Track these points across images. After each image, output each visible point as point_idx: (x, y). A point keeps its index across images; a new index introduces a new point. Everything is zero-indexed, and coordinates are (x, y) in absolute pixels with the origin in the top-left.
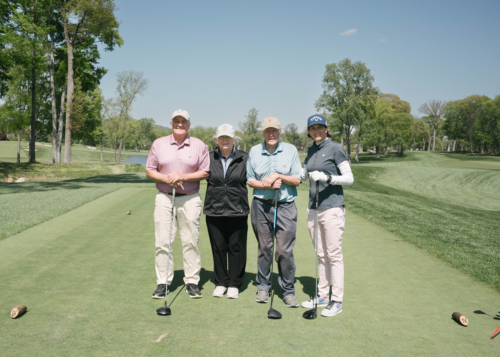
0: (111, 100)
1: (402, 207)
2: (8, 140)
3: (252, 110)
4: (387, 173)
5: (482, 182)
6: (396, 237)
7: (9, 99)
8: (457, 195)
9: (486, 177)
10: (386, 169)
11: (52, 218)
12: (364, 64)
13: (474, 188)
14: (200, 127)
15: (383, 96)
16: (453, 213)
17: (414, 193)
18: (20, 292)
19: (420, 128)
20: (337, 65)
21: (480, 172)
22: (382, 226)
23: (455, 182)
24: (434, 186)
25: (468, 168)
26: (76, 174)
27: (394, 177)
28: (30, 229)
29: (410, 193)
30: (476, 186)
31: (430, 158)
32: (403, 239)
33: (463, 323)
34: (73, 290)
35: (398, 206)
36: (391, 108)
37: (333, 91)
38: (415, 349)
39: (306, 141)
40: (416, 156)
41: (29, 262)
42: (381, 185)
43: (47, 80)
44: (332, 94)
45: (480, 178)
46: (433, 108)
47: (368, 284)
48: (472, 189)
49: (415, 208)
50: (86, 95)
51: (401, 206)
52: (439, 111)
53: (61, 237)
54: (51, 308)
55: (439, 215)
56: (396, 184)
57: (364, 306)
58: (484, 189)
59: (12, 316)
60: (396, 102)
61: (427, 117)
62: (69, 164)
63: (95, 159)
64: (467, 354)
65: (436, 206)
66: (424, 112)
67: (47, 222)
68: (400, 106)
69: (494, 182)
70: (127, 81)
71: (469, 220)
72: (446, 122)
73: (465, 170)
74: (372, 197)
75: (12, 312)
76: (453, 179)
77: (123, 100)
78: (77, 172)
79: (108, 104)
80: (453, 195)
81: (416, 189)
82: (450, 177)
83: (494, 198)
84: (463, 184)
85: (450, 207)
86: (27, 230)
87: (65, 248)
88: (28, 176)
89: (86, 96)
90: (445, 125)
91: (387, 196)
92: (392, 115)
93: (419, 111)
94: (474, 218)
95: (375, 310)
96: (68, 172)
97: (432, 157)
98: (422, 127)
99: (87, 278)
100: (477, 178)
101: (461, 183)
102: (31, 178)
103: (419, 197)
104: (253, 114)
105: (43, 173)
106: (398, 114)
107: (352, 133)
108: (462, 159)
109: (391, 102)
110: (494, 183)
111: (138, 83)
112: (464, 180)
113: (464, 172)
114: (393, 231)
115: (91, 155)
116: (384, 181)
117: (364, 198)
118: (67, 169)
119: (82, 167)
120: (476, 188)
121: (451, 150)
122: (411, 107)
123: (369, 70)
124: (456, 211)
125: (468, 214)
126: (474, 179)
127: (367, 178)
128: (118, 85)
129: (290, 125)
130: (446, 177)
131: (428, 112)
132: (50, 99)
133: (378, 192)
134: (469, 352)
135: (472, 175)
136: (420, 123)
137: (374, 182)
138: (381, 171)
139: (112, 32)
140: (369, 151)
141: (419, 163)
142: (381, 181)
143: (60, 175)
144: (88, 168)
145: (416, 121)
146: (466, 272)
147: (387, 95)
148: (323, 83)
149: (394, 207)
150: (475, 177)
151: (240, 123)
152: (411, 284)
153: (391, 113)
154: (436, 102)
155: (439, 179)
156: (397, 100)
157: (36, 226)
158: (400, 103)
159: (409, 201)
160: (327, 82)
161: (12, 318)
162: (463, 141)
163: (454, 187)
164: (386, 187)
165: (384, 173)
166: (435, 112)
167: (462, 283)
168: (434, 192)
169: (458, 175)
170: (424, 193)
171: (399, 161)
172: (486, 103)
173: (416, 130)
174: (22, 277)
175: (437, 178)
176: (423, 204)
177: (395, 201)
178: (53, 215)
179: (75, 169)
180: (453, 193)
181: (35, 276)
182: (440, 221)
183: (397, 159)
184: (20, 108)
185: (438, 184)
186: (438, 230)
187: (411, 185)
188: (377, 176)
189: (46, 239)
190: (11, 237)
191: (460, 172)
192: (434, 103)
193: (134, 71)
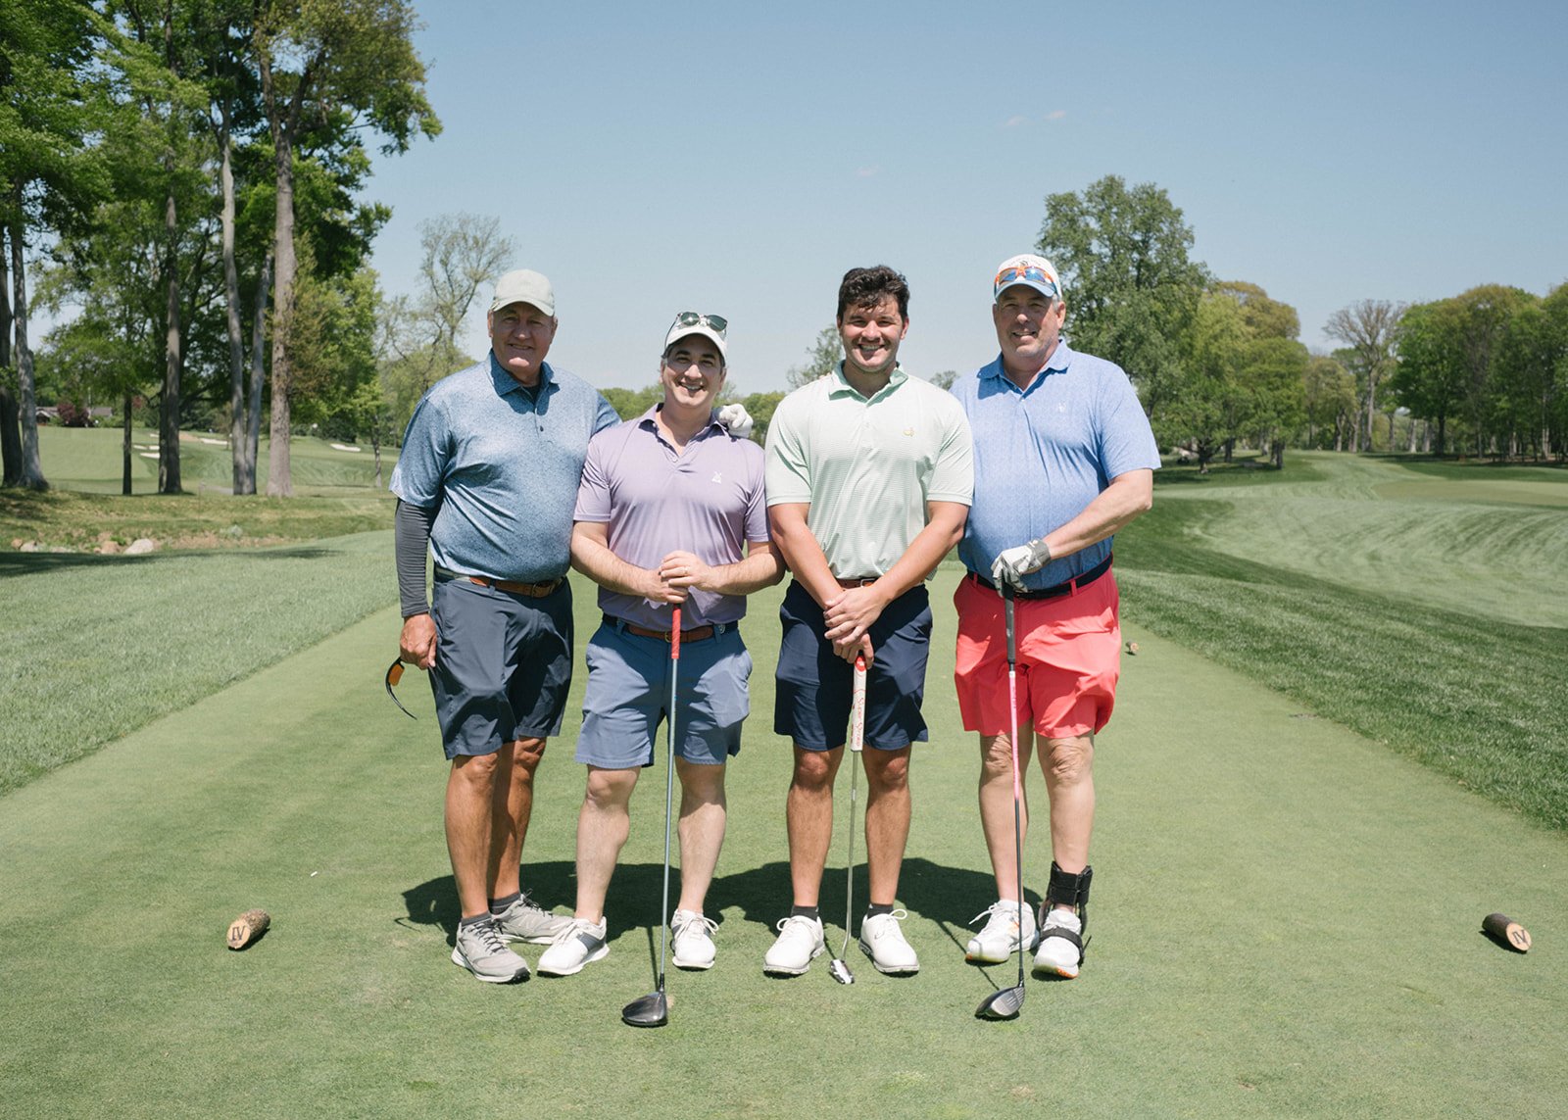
0: (403, 303)
1: (1298, 619)
2: (91, 425)
3: (827, 331)
4: (1234, 518)
5: (1512, 542)
6: (1293, 705)
7: (97, 300)
8: (1442, 581)
9: (1526, 529)
10: (1233, 507)
11: (279, 658)
12: (1165, 191)
13: (1490, 560)
15: (1217, 287)
16: (1447, 636)
17: (1315, 576)
18: (236, 876)
19: (1327, 384)
20: (1081, 197)
21: (1507, 513)
22: (1250, 673)
23: (1436, 544)
24: (1373, 557)
25: (1473, 502)
26: (305, 528)
27: (1257, 531)
28: (222, 694)
29: (1305, 576)
30: (1497, 555)
31: (1357, 473)
32: (1315, 711)
33: (1515, 944)
34: (392, 867)
35: (1287, 615)
36: (1242, 323)
37: (1072, 275)
38: (1391, 1017)
40: (1318, 466)
41: (244, 789)
42: (1221, 555)
43: (211, 242)
45: (1509, 531)
46: (1365, 324)
47: (1235, 840)
48: (1485, 564)
49: (1335, 620)
50: (329, 289)
51: (1297, 615)
52: (1383, 332)
53: (319, 714)
54: (338, 920)
55: (1408, 641)
56: (1262, 550)
57: (1232, 902)
58: (1520, 563)
59: (230, 944)
60: (1256, 305)
61: (1350, 350)
62: (283, 496)
63: (356, 483)
64: (1536, 1027)
65: (1396, 614)
66: (1340, 337)
67: (268, 672)
68: (1269, 319)
69: (1549, 544)
70: (451, 243)
71: (1495, 654)
72: (1401, 366)
73: (1464, 507)
74: (1207, 590)
75: (231, 929)
76: (1431, 535)
77: (441, 303)
78: (309, 521)
79: (394, 316)
80: (1429, 582)
81: (1321, 565)
82: (1419, 531)
83: (1552, 592)
84: (1459, 550)
85: (1436, 616)
86: (216, 695)
87: (340, 746)
88: (161, 534)
89: (330, 292)
90: (1402, 375)
92: (1246, 346)
93: (1325, 333)
94: (1510, 651)
95: (1264, 910)
96: (282, 522)
97: (1362, 470)
98: (1333, 381)
99: (424, 831)
100: (1500, 532)
101: (1453, 547)
102: (170, 539)
104: (831, 344)
105: (205, 526)
106: (1262, 344)
108: (1450, 475)
109: (1240, 307)
110: (1550, 546)
111: (487, 249)
112: (1461, 538)
113: (1460, 513)
114: (1283, 689)
115: (346, 469)
116: (1228, 541)
117: (1184, 594)
118: (279, 511)
119: (324, 507)
120: (1496, 560)
121: (1419, 449)
122: (1301, 321)
123: (1179, 213)
124: (1452, 628)
125: (1491, 638)
126: (1489, 533)
127: (1177, 534)
128: (426, 258)
129: (943, 376)
130: (1409, 528)
131: (1353, 335)
132: (220, 300)
133: (1214, 574)
134: (1541, 1022)
135: (1484, 524)
136: (1328, 368)
137: (1198, 546)
138: (1216, 513)
139: (407, 95)
140: (1178, 453)
141: (1325, 487)
142: (1217, 543)
143: (259, 532)
144: (343, 508)
145: (1316, 364)
146: (1503, 803)
147: (1236, 287)
149: (1276, 619)
150: (1495, 530)
151: (793, 372)
152: (1356, 838)
153: (1243, 339)
154: (1374, 306)
155: (1389, 536)
156: (1260, 299)
157: (240, 684)
158: (1267, 308)
159: (1314, 599)
160: (1053, 247)
161: (231, 949)
162: (1455, 422)
163: (1433, 557)
164: (1236, 560)
165: (1227, 517)
166: (1374, 337)
167: (1498, 833)
168: (1373, 573)
169: (1442, 523)
170: (1345, 577)
171: (1268, 481)
172: (1520, 311)
173: (1317, 390)
174: (231, 832)
175: (1382, 533)
176: (1358, 610)
177: (1277, 600)
178: (282, 652)
179: (303, 512)
180: (1432, 577)
181: (269, 828)
182: (1412, 657)
183: (1261, 475)
184: (130, 328)
185: (1386, 550)
186: (1412, 683)
187: (1305, 554)
188: (1205, 528)
189: (277, 721)
190: (172, 715)
191: (1450, 514)
192: (1370, 308)
193: (472, 217)
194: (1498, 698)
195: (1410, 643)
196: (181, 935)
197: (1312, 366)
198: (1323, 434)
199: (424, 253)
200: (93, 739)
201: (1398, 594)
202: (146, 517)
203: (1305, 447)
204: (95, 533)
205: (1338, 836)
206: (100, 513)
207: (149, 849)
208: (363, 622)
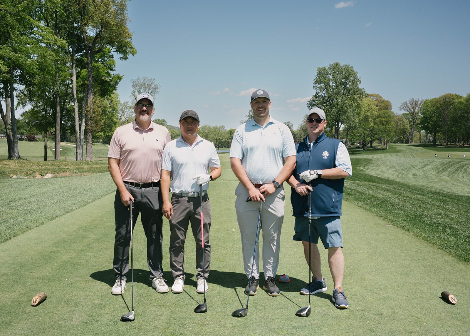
0: (127, 104)
1: (389, 194)
2: (36, 141)
4: (372, 164)
5: (457, 170)
6: (385, 222)
7: (36, 104)
8: (435, 182)
9: (461, 166)
10: (372, 160)
11: (73, 210)
12: (352, 67)
13: (450, 175)
14: (207, 126)
15: (368, 95)
16: (434, 199)
17: (397, 181)
18: (41, 281)
20: (327, 68)
21: (455, 161)
22: (372, 212)
23: (433, 171)
24: (414, 175)
25: (444, 158)
26: (97, 170)
27: (379, 168)
29: (394, 181)
30: (452, 174)
31: (410, 150)
32: (391, 223)
33: (451, 302)
35: (385, 193)
36: (375, 106)
37: (324, 92)
38: (409, 328)
39: (300, 137)
40: (398, 148)
41: (51, 252)
42: (368, 175)
43: (69, 87)
44: (323, 95)
45: (455, 167)
46: (412, 106)
48: (448, 177)
49: (400, 194)
50: (104, 100)
51: (388, 193)
52: (417, 108)
53: (81, 228)
54: (70, 295)
56: (381, 173)
57: (360, 287)
58: (459, 176)
59: (33, 304)
60: (379, 101)
61: (407, 114)
62: (90, 161)
64: (458, 331)
65: (418, 192)
66: (404, 110)
67: (68, 214)
68: (383, 105)
70: (141, 86)
71: (449, 205)
72: (422, 118)
73: (442, 160)
74: (361, 185)
75: (33, 300)
76: (432, 168)
78: (98, 168)
79: (124, 107)
81: (399, 178)
82: (428, 167)
83: (468, 185)
85: (431, 193)
86: (50, 222)
87: (85, 238)
88: (54, 173)
90: (423, 121)
91: (375, 184)
92: (376, 113)
93: (400, 109)
94: (454, 203)
95: (370, 290)
96: (90, 168)
98: (402, 123)
99: (104, 265)
100: (453, 167)
101: (439, 172)
102: (56, 174)
103: (403, 185)
105: (67, 170)
106: (381, 112)
107: (341, 129)
108: (438, 150)
109: (374, 101)
110: (468, 171)
111: (151, 88)
112: (441, 169)
113: (440, 161)
114: (382, 217)
116: (371, 171)
117: (354, 187)
118: (89, 165)
119: (102, 164)
122: (392, 105)
123: (356, 73)
124: (436, 196)
125: (448, 199)
128: (133, 91)
130: (426, 166)
131: (408, 109)
133: (365, 181)
135: (448, 165)
136: (401, 119)
137: (362, 172)
138: (367, 162)
139: (126, 43)
140: (356, 145)
141: (400, 154)
142: (367, 171)
143: (83, 171)
146: (449, 253)
147: (371, 95)
148: (315, 85)
149: (381, 194)
150: (451, 166)
152: (401, 265)
153: (375, 111)
154: (414, 100)
155: (419, 169)
156: (380, 99)
157: (59, 218)
158: (382, 102)
159: (394, 188)
160: (318, 84)
161: (32, 306)
162: (439, 134)
163: (432, 175)
164: (373, 176)
165: (370, 164)
166: (414, 110)
167: (448, 263)
168: (414, 180)
169: (435, 164)
170: (405, 181)
171: (383, 153)
172: (458, 101)
173: (397, 125)
174: (44, 266)
175: (417, 168)
176: (407, 191)
177: (382, 189)
178: (74, 208)
179: (96, 165)
180: (432, 181)
181: (56, 265)
182: (423, 206)
183: (381, 151)
184: (46, 112)
185: (418, 173)
186: (423, 214)
187: (394, 174)
188: (364, 167)
189: (68, 230)
190: (36, 228)
191: (437, 162)
192: (413, 101)
193: (147, 78)
194: (449, 219)
195: (423, 201)
196: (18, 301)
197: (396, 118)
198: (400, 139)
199: (133, 89)
200: (8, 236)
201: (422, 186)
202: (50, 167)
203: (394, 143)
204: (35, 172)
205: (396, 264)
206: (36, 166)
207: (16, 272)
208: (102, 198)
